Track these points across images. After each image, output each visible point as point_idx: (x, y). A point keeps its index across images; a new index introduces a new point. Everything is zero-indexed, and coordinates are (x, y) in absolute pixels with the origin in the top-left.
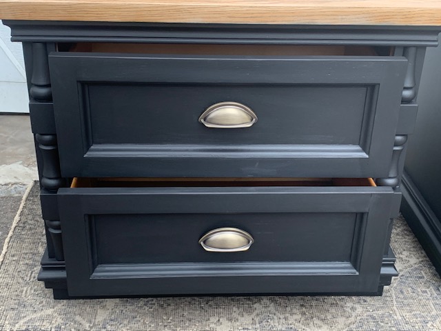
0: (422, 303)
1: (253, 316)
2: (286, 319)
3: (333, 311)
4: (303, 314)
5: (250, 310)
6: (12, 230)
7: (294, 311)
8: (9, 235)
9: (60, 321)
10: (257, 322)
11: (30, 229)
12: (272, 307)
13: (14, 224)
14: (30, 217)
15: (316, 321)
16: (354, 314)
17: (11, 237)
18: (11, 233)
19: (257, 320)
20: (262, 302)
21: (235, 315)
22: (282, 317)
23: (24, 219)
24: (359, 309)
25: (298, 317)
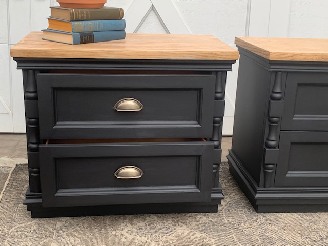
0: (239, 215)
1: (145, 223)
2: (163, 223)
3: (190, 219)
4: (173, 221)
5: (143, 220)
6: (5, 188)
7: (168, 220)
8: (3, 190)
9: (35, 227)
10: (147, 225)
11: (15, 188)
12: (156, 218)
13: (5, 185)
14: (15, 182)
15: (180, 224)
16: (201, 220)
17: (4, 191)
18: (4, 190)
19: (147, 224)
20: (151, 217)
21: (135, 222)
22: (161, 222)
23: (11, 183)
24: (204, 218)
25: (170, 222)
